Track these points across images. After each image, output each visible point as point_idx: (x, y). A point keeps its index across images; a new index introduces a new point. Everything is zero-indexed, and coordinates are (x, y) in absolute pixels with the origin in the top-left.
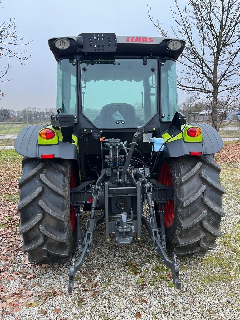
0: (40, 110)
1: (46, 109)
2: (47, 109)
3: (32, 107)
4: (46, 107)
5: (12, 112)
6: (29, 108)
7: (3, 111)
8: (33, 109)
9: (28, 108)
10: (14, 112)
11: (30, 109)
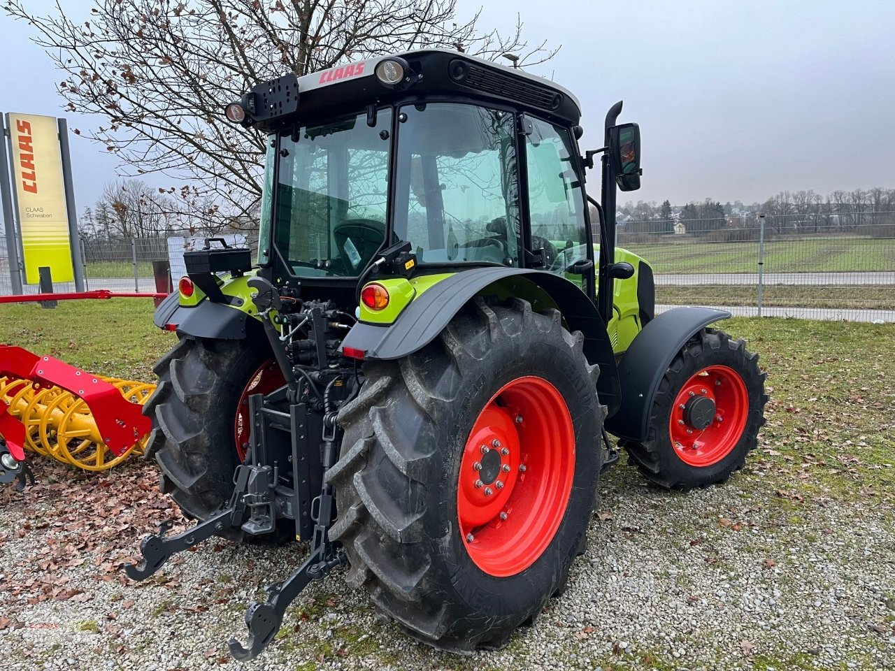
0: (818, 197)
1: (839, 195)
2: (842, 194)
3: (794, 190)
4: (839, 190)
5: (736, 211)
6: (784, 197)
7: (709, 209)
8: (795, 198)
9: (782, 196)
10: (742, 208)
11: (788, 196)
